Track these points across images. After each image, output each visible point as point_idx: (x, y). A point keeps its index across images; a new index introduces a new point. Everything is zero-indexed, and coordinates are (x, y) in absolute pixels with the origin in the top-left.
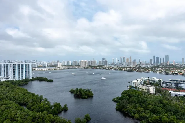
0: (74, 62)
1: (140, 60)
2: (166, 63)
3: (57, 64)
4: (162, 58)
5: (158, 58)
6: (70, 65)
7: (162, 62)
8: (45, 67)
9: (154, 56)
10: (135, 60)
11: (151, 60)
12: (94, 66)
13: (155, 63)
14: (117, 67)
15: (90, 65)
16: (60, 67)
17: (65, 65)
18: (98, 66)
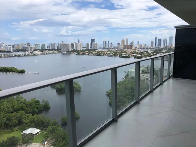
0: (52, 44)
1: (138, 42)
2: (169, 46)
3: (28, 48)
4: (165, 40)
5: (161, 39)
6: (47, 48)
7: (165, 45)
8: (9, 52)
9: (156, 37)
10: (132, 43)
11: (152, 43)
12: (80, 51)
13: (157, 46)
14: (111, 52)
15: (75, 48)
16: (31, 51)
17: (38, 50)
18: (86, 50)
